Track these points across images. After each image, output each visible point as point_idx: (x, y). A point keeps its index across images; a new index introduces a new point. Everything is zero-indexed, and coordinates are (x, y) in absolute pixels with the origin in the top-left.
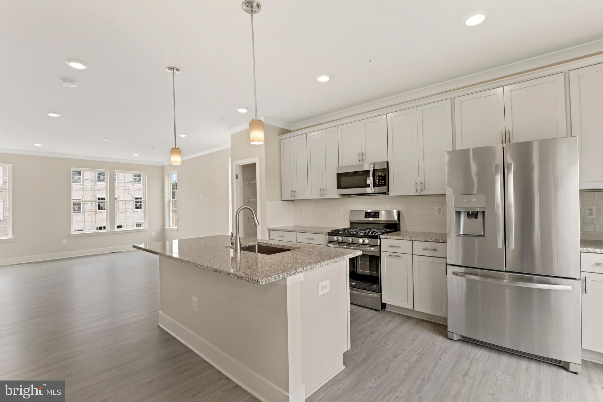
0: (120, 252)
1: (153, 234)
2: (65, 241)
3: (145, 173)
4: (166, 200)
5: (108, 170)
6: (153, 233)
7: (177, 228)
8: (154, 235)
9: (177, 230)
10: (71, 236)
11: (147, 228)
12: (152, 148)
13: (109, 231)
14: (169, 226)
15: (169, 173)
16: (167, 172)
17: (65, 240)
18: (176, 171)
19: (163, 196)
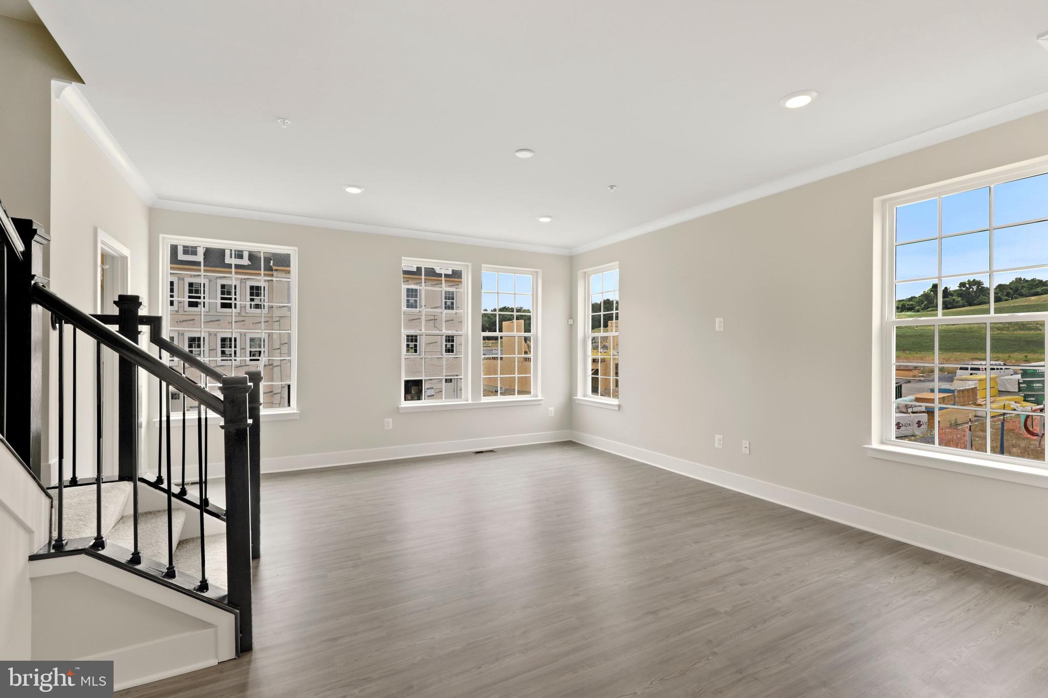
0: (491, 451)
1: (551, 411)
2: (389, 423)
3: (537, 272)
4: (580, 335)
5: (470, 264)
6: (552, 409)
7: (617, 403)
8: (553, 415)
9: (617, 409)
10: (400, 412)
11: (540, 398)
12: (612, 187)
13: (470, 402)
14: (584, 396)
15: (585, 273)
16: (581, 271)
17: (390, 420)
18: (617, 263)
19: (571, 325)
